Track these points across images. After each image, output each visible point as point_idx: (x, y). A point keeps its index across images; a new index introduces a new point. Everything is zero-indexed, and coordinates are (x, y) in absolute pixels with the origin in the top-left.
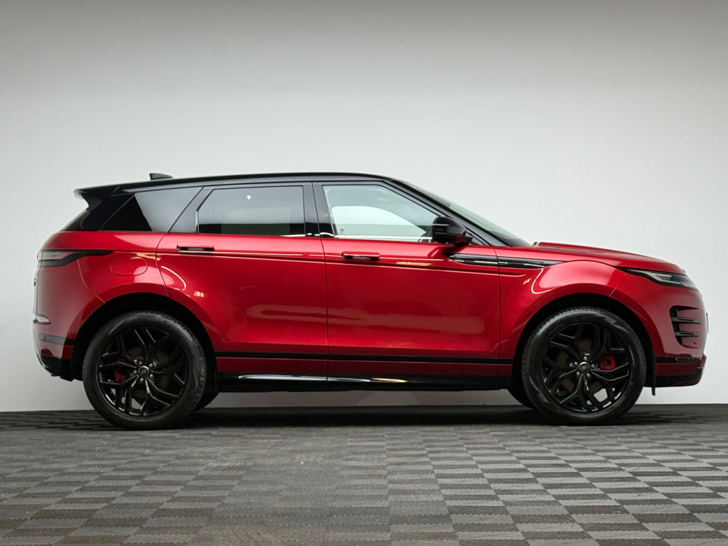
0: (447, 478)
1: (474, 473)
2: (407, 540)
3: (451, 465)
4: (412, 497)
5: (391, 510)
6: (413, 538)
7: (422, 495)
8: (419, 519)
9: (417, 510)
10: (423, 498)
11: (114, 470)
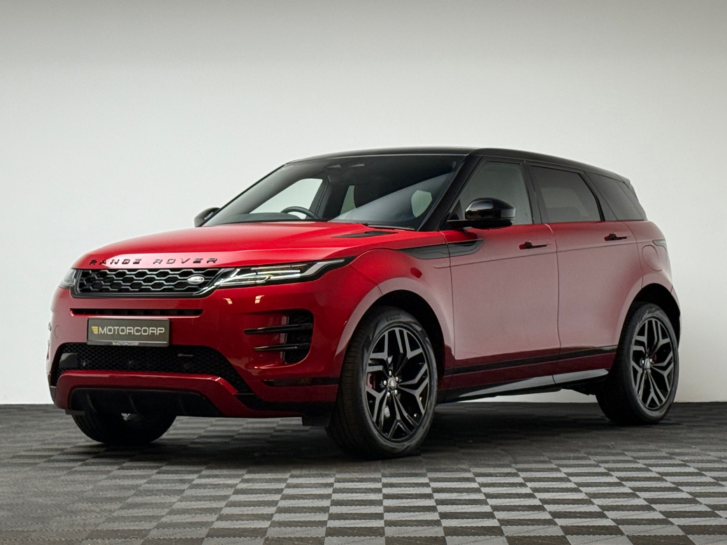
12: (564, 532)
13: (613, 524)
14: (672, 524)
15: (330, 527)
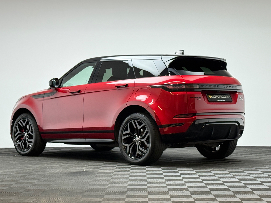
0: (133, 177)
1: (143, 175)
2: (107, 201)
3: (136, 172)
4: (117, 185)
5: (107, 190)
6: (109, 200)
7: (121, 184)
8: (115, 193)
9: (116, 190)
10: (121, 185)
11: (16, 173)
12: (210, 190)
13: (227, 187)
14: (248, 187)
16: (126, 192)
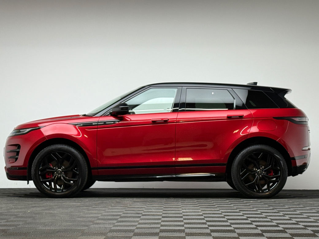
15: (161, 229)
16: (159, 233)
